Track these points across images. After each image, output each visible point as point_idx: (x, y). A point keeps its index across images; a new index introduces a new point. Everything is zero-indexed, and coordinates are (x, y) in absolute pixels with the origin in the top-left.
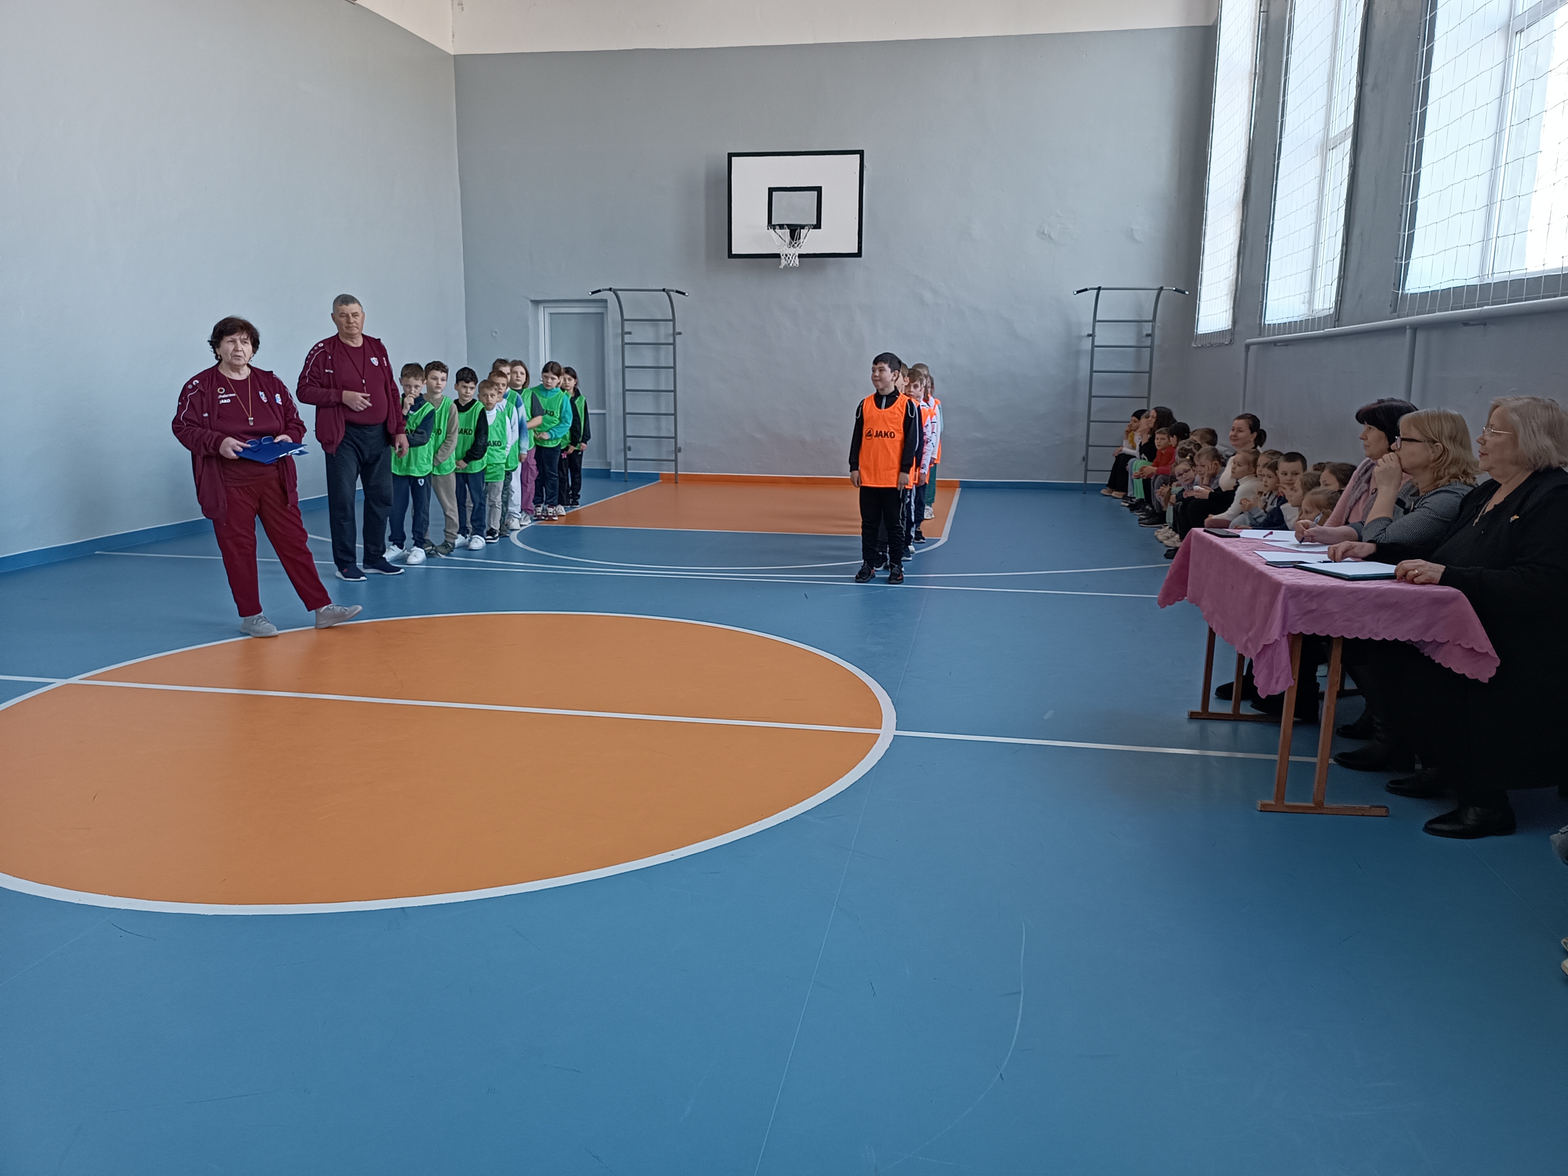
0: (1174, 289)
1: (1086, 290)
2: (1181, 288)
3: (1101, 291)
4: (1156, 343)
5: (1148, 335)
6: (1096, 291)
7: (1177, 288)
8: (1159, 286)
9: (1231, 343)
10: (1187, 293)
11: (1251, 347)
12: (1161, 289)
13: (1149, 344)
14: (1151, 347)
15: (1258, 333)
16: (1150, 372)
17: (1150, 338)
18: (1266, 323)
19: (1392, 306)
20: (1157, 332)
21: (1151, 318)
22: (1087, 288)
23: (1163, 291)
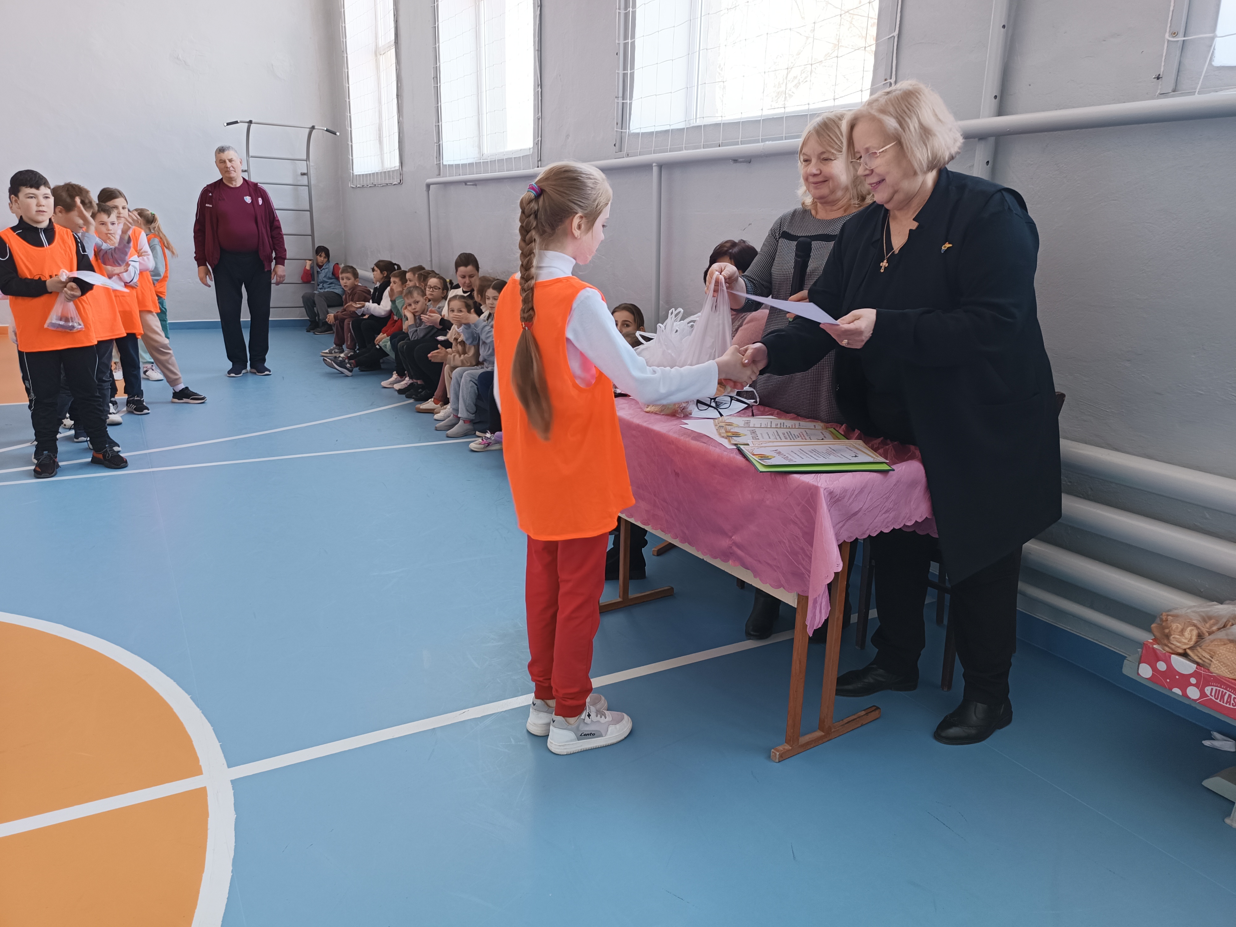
0: (325, 129)
1: (236, 122)
2: (330, 128)
3: (252, 125)
4: (313, 182)
5: (303, 174)
6: (247, 124)
7: (328, 128)
8: (310, 126)
9: (400, 183)
10: (338, 134)
11: (431, 186)
12: (313, 128)
13: (306, 183)
14: (308, 186)
15: (437, 173)
16: (311, 211)
17: (306, 177)
18: (444, 163)
19: (616, 145)
20: (312, 172)
21: (305, 157)
22: (237, 121)
23: (314, 130)
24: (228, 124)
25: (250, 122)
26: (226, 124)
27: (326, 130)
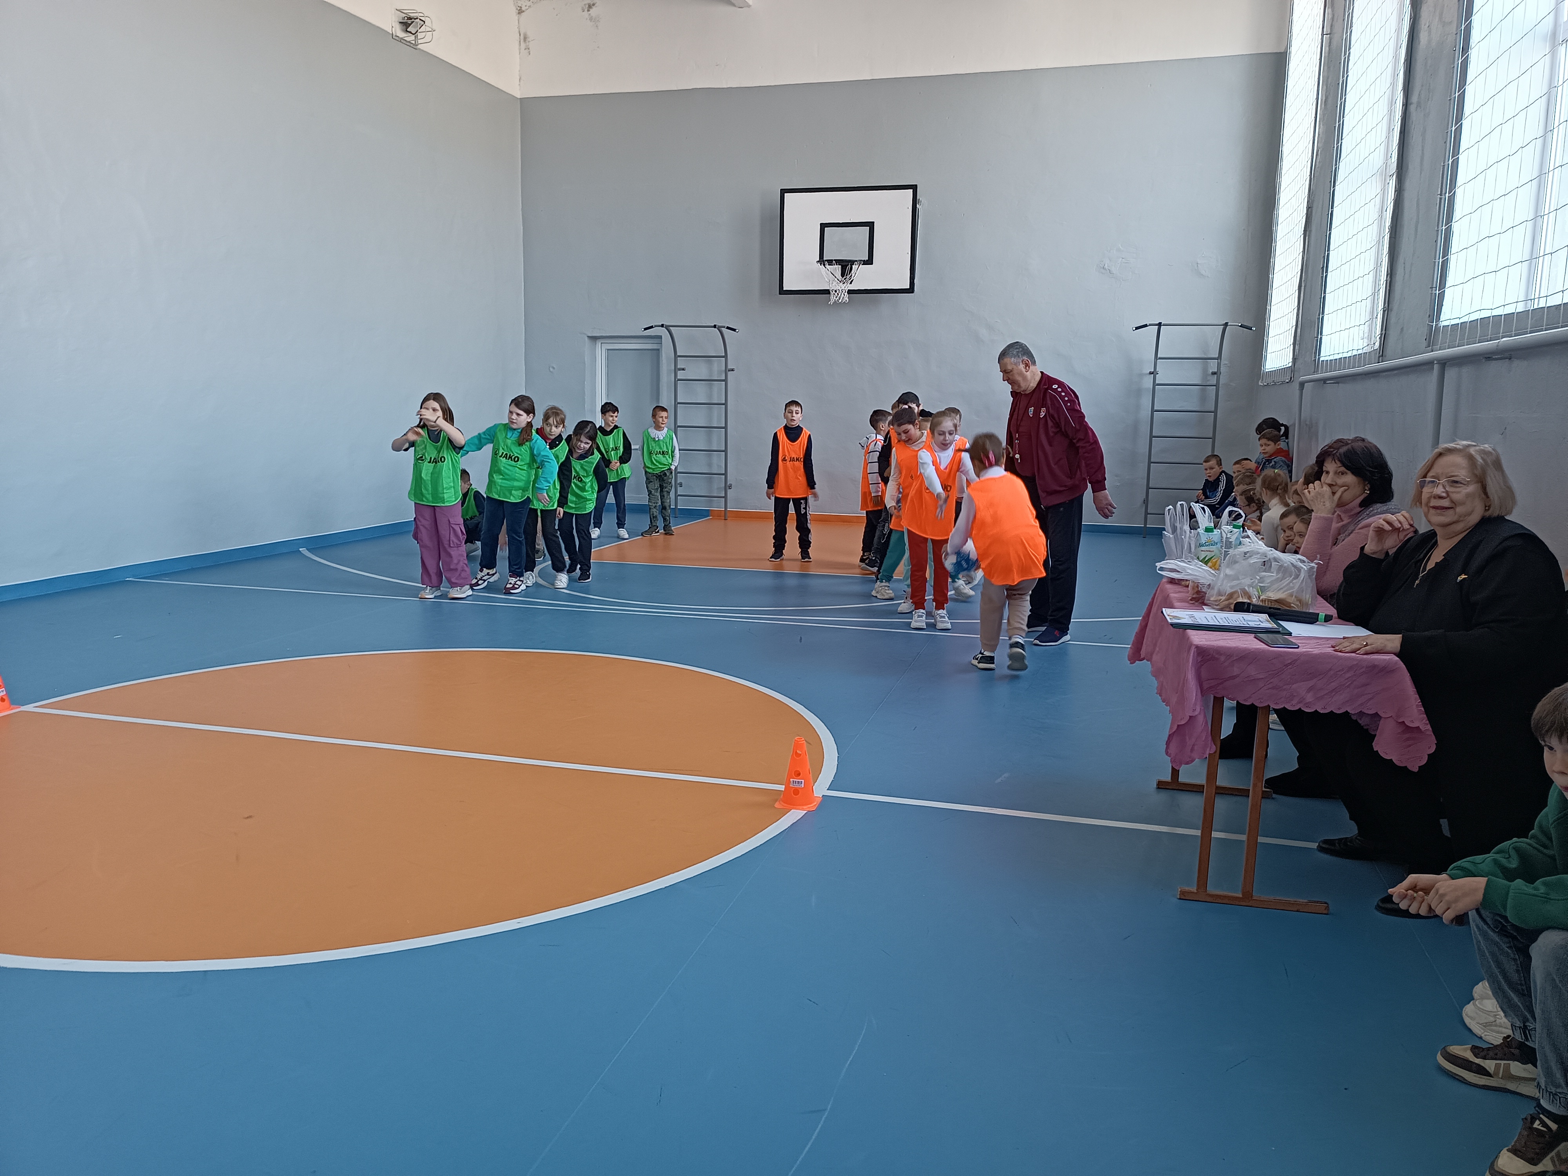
1: (1146, 326)
2: (1245, 324)
3: (1161, 327)
4: (1222, 381)
5: (1214, 373)
6: (1156, 327)
7: (1242, 323)
8: (1223, 322)
9: (1289, 381)
10: (1255, 329)
11: (1307, 383)
12: (1226, 324)
13: (1215, 382)
14: (1217, 385)
15: (1312, 370)
16: (1215, 412)
17: (1215, 376)
18: (1321, 359)
19: (1427, 339)
20: (1222, 369)
21: (1217, 355)
22: (1147, 324)
23: (1228, 327)
24: (1137, 328)
25: (1160, 325)
26: (1134, 329)
27: (1240, 326)
